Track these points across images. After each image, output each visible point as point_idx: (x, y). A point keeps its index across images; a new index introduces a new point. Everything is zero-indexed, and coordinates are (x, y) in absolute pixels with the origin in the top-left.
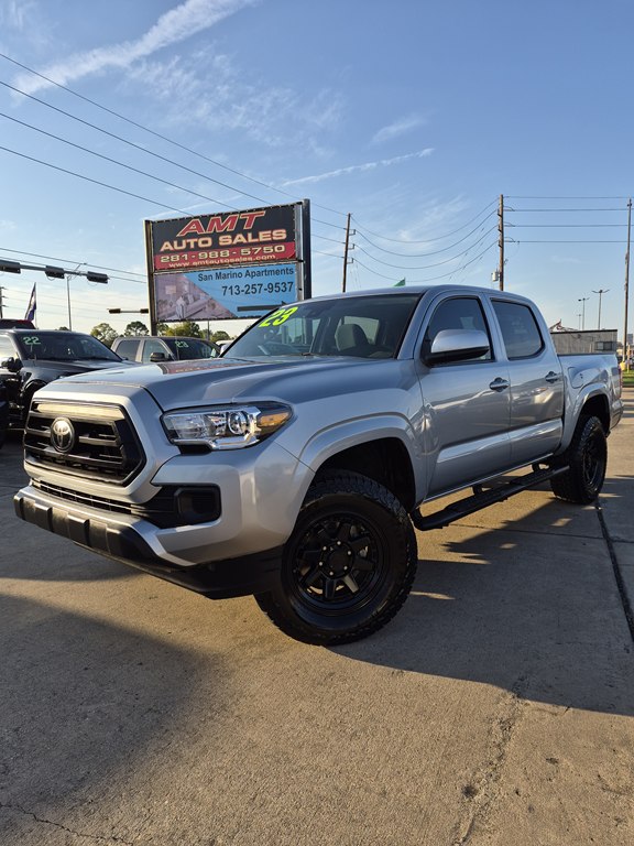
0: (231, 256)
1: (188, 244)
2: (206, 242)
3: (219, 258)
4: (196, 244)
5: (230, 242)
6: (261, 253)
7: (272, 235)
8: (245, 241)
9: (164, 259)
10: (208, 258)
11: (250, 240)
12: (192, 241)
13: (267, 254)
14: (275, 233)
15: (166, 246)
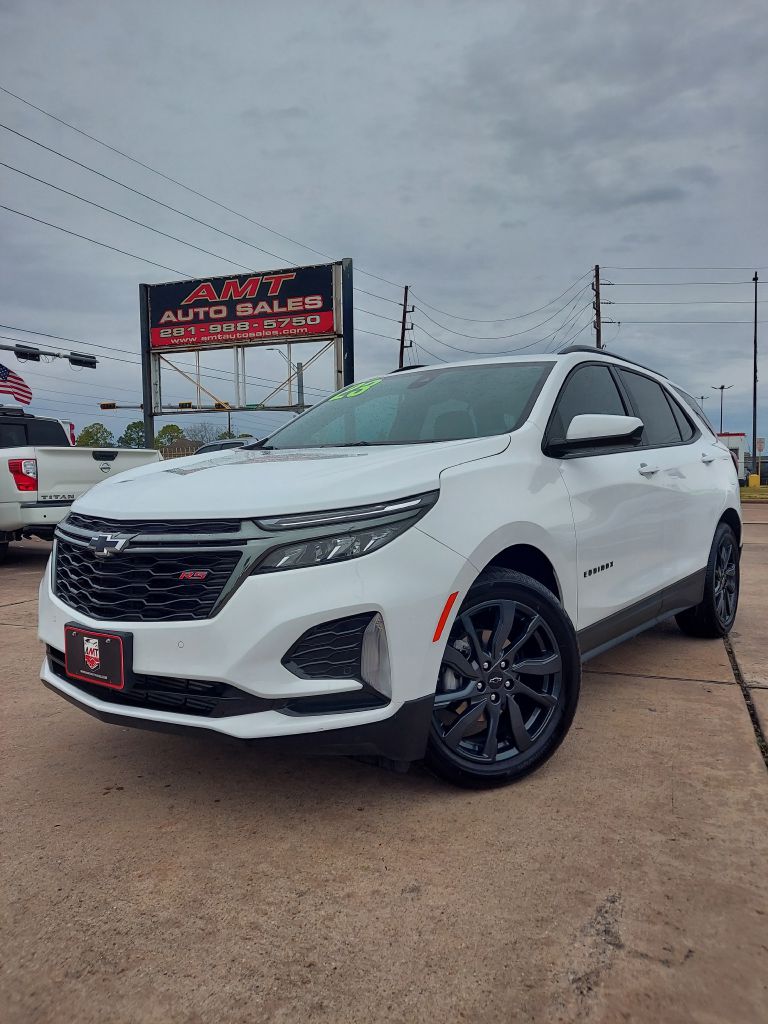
0: (252, 329)
1: (196, 315)
2: (220, 312)
3: (236, 331)
4: (207, 314)
5: (250, 311)
6: (290, 326)
7: (304, 304)
8: (269, 310)
9: (164, 334)
10: (222, 333)
11: (276, 309)
12: (201, 311)
13: (296, 327)
14: (307, 300)
15: (168, 316)
